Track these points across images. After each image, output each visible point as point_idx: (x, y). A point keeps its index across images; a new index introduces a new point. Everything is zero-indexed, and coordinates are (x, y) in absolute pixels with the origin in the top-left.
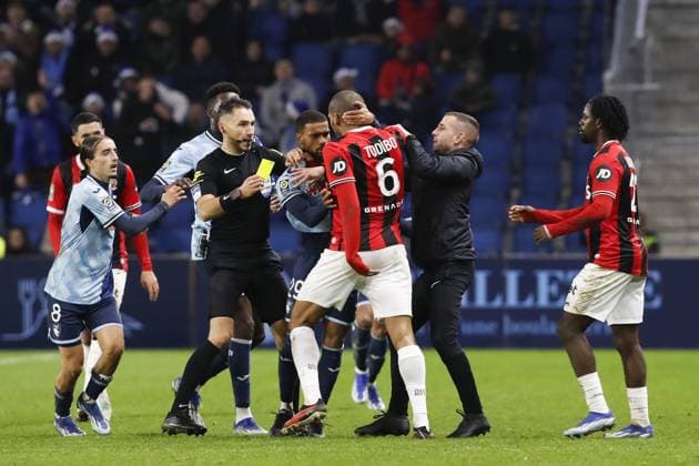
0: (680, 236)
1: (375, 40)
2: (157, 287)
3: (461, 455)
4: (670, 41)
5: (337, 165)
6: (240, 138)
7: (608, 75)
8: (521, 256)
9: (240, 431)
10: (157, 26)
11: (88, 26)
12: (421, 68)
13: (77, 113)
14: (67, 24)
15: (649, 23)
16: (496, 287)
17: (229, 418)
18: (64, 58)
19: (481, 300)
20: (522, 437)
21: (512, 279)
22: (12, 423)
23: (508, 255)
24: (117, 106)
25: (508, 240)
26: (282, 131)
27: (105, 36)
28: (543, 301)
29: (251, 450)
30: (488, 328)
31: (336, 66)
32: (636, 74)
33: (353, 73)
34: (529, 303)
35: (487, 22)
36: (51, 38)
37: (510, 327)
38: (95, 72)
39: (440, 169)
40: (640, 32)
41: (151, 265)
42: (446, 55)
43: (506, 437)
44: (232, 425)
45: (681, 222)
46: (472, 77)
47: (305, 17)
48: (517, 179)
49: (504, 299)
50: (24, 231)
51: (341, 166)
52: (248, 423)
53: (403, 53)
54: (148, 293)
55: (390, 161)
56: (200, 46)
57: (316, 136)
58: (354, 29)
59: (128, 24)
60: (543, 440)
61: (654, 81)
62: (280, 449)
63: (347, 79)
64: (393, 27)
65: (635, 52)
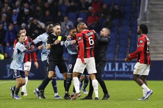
0: (155, 55)
1: (87, 12)
2: (38, 66)
3: (105, 104)
4: (152, 12)
5: (79, 38)
6: (57, 32)
7: (139, 20)
8: (119, 59)
9: (56, 98)
10: (38, 8)
11: (22, 8)
12: (97, 18)
13: (20, 27)
14: (18, 7)
15: (148, 8)
16: (113, 66)
17: (54, 95)
18: (17, 15)
19: (110, 69)
20: (119, 100)
21: (117, 65)
22: (5, 96)
23: (116, 59)
24: (29, 26)
25: (116, 56)
26: (66, 32)
27: (26, 10)
28: (124, 70)
29: (58, 102)
30: (111, 76)
31: (78, 17)
32: (145, 19)
33: (81, 19)
34: (121, 70)
35: (112, 8)
36: (14, 11)
37: (116, 75)
38: (24, 18)
39: (102, 40)
40: (146, 10)
41: (36, 61)
42: (102, 15)
43: (115, 100)
44: (54, 97)
45: (155, 52)
46: (108, 20)
47: (71, 6)
48: (118, 42)
49: (115, 69)
50: (8, 53)
51: (80, 38)
52: (57, 96)
53: (93, 14)
54: (36, 67)
55: (92, 37)
56: (47, 13)
57: (74, 32)
58: (82, 9)
59: (31, 8)
60: (123, 100)
61: (149, 21)
62: (65, 102)
63: (80, 20)
64: (91, 9)
65: (145, 14)
